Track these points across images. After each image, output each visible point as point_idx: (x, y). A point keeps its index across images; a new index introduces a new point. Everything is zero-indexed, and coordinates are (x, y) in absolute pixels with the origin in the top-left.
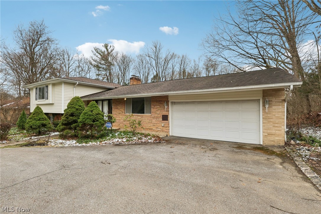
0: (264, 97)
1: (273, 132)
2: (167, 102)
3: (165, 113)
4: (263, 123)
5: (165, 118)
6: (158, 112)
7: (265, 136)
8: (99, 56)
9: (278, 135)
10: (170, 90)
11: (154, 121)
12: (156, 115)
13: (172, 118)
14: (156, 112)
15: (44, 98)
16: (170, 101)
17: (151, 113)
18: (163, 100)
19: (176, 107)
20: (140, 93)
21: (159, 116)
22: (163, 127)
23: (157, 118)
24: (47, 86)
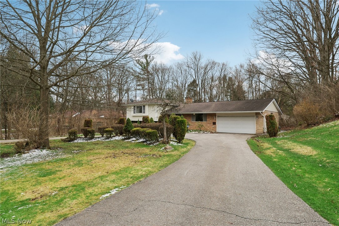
0: (256, 115)
1: (259, 128)
2: (216, 116)
3: (214, 121)
4: (256, 125)
5: (214, 123)
6: (211, 121)
7: (256, 130)
8: (141, 68)
9: (261, 130)
10: (217, 111)
11: (208, 125)
12: (210, 122)
13: (218, 124)
14: (210, 121)
15: (142, 112)
16: (217, 115)
17: (206, 121)
18: (213, 115)
19: (220, 118)
20: (202, 111)
21: (211, 122)
22: (213, 128)
23: (210, 123)
24: (144, 106)
